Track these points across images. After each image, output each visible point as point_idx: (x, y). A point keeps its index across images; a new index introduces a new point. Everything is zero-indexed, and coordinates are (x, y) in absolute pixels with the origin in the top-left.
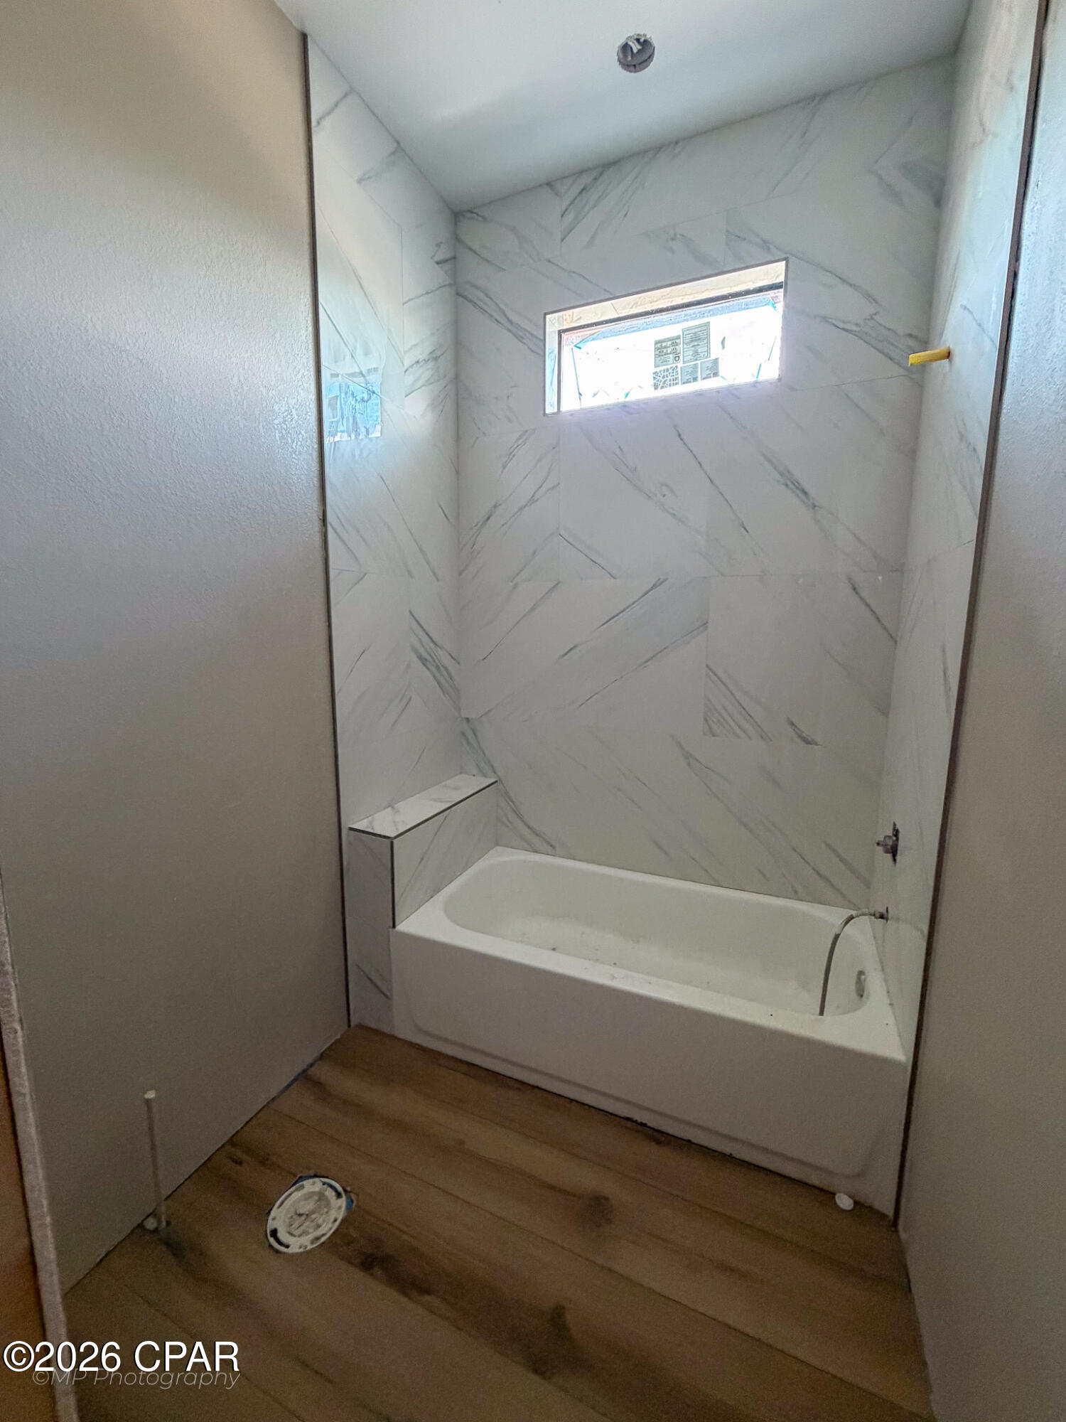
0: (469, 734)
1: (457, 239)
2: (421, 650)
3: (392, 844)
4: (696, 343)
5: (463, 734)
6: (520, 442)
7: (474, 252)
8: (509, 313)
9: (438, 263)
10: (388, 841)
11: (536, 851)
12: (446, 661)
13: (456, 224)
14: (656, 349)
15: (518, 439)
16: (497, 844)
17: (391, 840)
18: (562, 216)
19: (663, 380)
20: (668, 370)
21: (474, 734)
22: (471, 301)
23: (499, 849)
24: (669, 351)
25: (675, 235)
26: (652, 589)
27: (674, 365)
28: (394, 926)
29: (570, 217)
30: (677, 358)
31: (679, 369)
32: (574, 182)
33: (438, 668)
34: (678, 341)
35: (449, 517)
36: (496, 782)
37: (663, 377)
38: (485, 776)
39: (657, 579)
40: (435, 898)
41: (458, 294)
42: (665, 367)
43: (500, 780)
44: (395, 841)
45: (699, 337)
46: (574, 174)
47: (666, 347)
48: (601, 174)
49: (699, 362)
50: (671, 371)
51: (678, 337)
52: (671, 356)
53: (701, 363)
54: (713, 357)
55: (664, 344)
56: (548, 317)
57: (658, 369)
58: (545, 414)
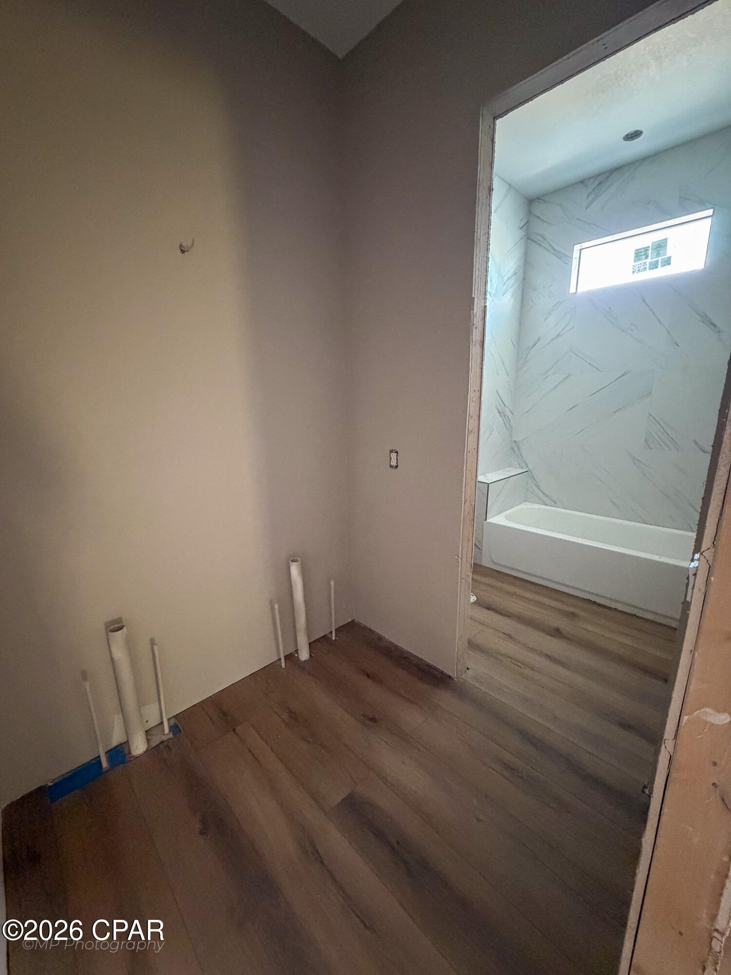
0: (516, 449)
1: (530, 213)
2: (499, 408)
3: (488, 486)
4: (659, 249)
5: (512, 449)
6: (555, 308)
7: (539, 218)
8: (554, 245)
9: (521, 229)
10: (487, 485)
11: (546, 505)
12: (508, 413)
13: (530, 205)
14: (635, 253)
15: (554, 306)
16: (526, 501)
17: (488, 484)
18: (588, 197)
19: (638, 269)
20: (641, 264)
21: (518, 448)
22: (534, 242)
23: (526, 503)
24: (643, 254)
25: (650, 201)
26: (621, 376)
27: (644, 261)
28: (486, 520)
29: (591, 198)
30: (647, 257)
31: (648, 263)
32: (596, 179)
33: (505, 416)
34: (648, 249)
35: (515, 346)
36: (528, 471)
37: (638, 267)
38: (521, 468)
39: (624, 371)
40: (500, 514)
41: (528, 239)
42: (640, 262)
43: (530, 470)
44: (490, 485)
45: (660, 246)
46: (594, 177)
47: (640, 252)
48: (611, 174)
49: (660, 259)
50: (643, 264)
51: (649, 247)
52: (644, 256)
53: (662, 259)
54: (668, 255)
55: (640, 251)
56: (575, 246)
57: (635, 264)
58: (569, 293)
